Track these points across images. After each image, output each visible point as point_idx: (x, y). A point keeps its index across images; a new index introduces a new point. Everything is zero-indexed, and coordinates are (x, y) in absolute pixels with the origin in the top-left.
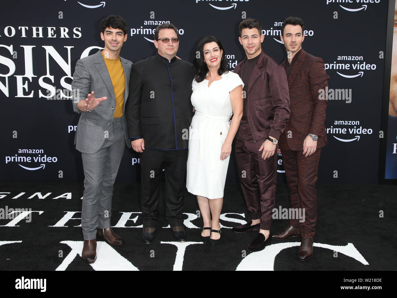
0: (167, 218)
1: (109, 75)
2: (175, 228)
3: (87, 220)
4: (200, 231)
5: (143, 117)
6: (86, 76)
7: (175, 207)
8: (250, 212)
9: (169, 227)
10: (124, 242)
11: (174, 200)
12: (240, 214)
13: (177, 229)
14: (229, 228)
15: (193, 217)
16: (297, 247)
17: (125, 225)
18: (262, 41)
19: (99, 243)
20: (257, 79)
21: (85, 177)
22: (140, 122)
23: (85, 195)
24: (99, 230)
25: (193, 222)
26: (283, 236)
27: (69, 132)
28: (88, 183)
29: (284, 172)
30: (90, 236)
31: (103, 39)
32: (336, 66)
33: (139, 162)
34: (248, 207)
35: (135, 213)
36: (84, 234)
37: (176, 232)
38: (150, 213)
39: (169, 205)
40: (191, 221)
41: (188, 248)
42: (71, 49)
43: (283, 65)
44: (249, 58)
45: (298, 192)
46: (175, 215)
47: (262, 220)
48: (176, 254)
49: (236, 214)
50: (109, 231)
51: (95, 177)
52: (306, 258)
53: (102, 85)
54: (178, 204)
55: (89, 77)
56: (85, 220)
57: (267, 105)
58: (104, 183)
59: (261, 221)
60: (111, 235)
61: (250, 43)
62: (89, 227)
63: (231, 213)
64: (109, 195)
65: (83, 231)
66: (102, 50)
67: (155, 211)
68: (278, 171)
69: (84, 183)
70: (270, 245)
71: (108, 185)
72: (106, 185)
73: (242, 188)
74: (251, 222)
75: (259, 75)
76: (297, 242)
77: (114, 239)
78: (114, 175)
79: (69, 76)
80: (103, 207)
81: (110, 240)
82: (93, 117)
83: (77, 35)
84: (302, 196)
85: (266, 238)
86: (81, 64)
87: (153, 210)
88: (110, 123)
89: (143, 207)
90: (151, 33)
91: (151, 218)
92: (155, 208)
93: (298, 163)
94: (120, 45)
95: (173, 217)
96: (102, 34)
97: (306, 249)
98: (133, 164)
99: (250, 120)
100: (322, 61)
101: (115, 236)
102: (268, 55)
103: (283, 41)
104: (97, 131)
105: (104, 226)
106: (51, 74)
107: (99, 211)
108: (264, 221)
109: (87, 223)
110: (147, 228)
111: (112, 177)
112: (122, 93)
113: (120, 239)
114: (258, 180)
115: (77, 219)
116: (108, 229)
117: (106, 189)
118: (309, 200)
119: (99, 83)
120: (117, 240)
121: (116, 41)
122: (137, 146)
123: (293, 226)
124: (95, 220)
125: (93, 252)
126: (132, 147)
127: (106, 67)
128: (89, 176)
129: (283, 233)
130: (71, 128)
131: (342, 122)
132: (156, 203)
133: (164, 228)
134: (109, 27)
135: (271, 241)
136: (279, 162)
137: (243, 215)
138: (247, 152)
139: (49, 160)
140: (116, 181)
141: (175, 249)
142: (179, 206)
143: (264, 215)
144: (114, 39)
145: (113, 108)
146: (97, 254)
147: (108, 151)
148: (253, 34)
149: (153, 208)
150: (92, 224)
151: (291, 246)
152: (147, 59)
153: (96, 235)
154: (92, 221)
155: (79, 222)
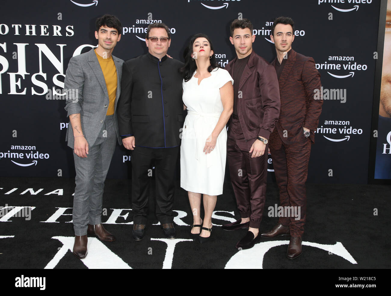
0: (157, 215)
1: (103, 73)
2: (165, 225)
3: (79, 216)
4: (190, 228)
5: (133, 115)
6: (80, 74)
7: (165, 204)
8: (240, 211)
9: (159, 224)
10: (114, 238)
11: (164, 197)
12: (230, 213)
13: (168, 226)
14: (218, 225)
15: (183, 214)
16: (286, 246)
17: (116, 222)
18: (253, 41)
19: (90, 239)
20: (248, 79)
21: (77, 174)
22: (131, 120)
23: (76, 191)
24: (90, 226)
25: (183, 219)
26: (272, 234)
27: (61, 129)
28: (79, 179)
29: (273, 171)
30: (81, 232)
31: (97, 38)
32: (327, 66)
33: (130, 160)
34: (238, 205)
35: (125, 209)
36: (75, 230)
37: (166, 229)
38: (140, 210)
39: (159, 203)
40: (181, 219)
41: (178, 245)
42: (64, 47)
43: (273, 65)
44: (239, 58)
45: (287, 191)
46: (165, 212)
47: (252, 218)
48: (166, 251)
49: (226, 212)
50: (99, 227)
51: (86, 174)
52: (295, 256)
53: (96, 83)
54: (169, 201)
55: (83, 75)
56: (76, 216)
57: (258, 104)
58: (95, 180)
59: (250, 219)
60: (101, 231)
61: (243, 43)
62: (80, 223)
63: (221, 211)
64: (100, 191)
65: (74, 227)
66: (95, 48)
67: (145, 208)
68: (269, 170)
69: (76, 180)
70: (259, 243)
71: (99, 182)
72: (97, 181)
73: (232, 186)
74: (241, 221)
75: (250, 75)
76: (286, 241)
77: (104, 236)
78: (105, 172)
79: (62, 73)
80: (94, 204)
81: (101, 236)
82: (86, 115)
83: (70, 33)
84: (291, 195)
85: (255, 237)
86: (74, 62)
87: (143, 207)
88: (102, 121)
89: (133, 204)
90: (143, 32)
91: (141, 215)
92: (146, 204)
93: (287, 163)
94: (114, 44)
95: (164, 214)
96: (96, 33)
97: (295, 247)
98: (124, 162)
99: (241, 119)
100: (313, 60)
101: (105, 232)
102: (258, 54)
103: (273, 41)
104: (90, 128)
105: (95, 223)
106: (44, 72)
107: (90, 207)
108: (253, 220)
109: (79, 219)
110: (137, 225)
111: (102, 174)
112: (115, 91)
113: (111, 236)
114: (250, 179)
115: (68, 215)
116: (99, 225)
117: (97, 186)
118: (299, 200)
119: (93, 81)
120: (108, 236)
121: (110, 39)
122: (128, 143)
123: (282, 225)
124: (86, 217)
125: (84, 247)
126: (122, 144)
127: (100, 65)
128: (81, 173)
129: (272, 231)
130: (63, 125)
131: (332, 122)
132: (147, 200)
133: (154, 225)
134: (104, 26)
135: (260, 239)
136: (268, 161)
137: (233, 213)
138: (239, 151)
139: (41, 156)
140: (106, 178)
141: (165, 245)
142: (169, 203)
143: (253, 214)
144: (109, 38)
145: (106, 105)
146: (88, 249)
147: (99, 148)
148: (246, 34)
149: (143, 206)
150: (83, 221)
151: (280, 245)
152: (138, 57)
153: (87, 231)
154: (83, 217)
155: (71, 218)
